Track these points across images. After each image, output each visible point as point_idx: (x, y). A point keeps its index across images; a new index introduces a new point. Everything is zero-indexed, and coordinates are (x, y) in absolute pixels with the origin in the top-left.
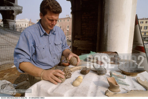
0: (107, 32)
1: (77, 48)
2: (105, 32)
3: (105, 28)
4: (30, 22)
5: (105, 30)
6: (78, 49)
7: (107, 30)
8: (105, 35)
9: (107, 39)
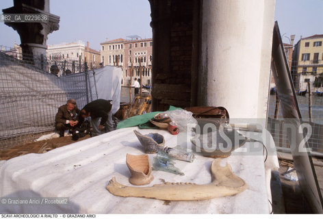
0: (207, 62)
1: (161, 100)
2: (203, 64)
3: (204, 55)
4: (86, 48)
5: (204, 59)
6: (161, 102)
7: (207, 59)
8: (204, 71)
9: (207, 79)
